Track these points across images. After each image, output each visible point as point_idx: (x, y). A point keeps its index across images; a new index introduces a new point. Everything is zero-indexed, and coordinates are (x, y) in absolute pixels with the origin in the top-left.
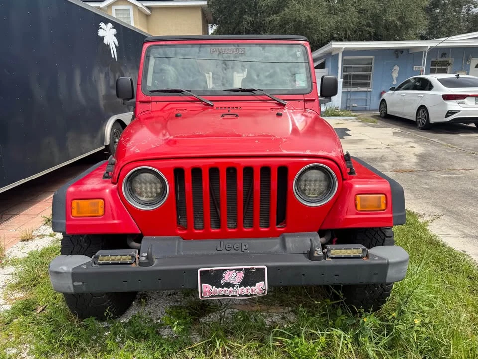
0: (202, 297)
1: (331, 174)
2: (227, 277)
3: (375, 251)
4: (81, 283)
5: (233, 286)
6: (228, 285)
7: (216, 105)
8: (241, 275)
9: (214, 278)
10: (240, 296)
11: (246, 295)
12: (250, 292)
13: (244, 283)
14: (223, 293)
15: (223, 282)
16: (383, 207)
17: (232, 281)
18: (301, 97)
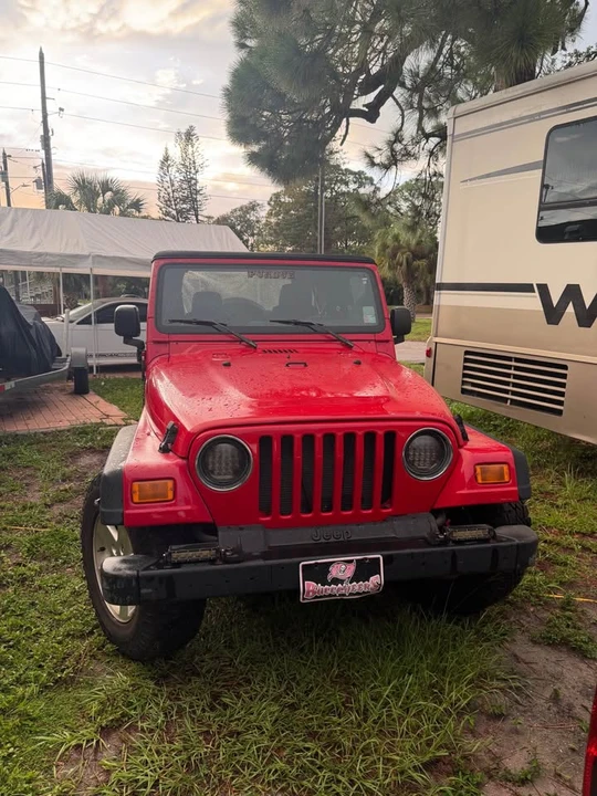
0: (304, 599)
1: (445, 440)
2: (335, 572)
3: (502, 531)
4: (150, 590)
5: (342, 582)
6: (336, 581)
7: (260, 346)
8: (352, 567)
9: (319, 574)
10: (351, 594)
11: (358, 594)
12: (363, 589)
13: (356, 578)
14: (329, 592)
15: (329, 577)
16: (507, 478)
17: (340, 576)
18: (371, 337)
